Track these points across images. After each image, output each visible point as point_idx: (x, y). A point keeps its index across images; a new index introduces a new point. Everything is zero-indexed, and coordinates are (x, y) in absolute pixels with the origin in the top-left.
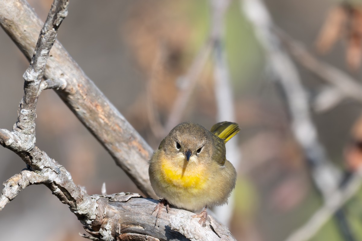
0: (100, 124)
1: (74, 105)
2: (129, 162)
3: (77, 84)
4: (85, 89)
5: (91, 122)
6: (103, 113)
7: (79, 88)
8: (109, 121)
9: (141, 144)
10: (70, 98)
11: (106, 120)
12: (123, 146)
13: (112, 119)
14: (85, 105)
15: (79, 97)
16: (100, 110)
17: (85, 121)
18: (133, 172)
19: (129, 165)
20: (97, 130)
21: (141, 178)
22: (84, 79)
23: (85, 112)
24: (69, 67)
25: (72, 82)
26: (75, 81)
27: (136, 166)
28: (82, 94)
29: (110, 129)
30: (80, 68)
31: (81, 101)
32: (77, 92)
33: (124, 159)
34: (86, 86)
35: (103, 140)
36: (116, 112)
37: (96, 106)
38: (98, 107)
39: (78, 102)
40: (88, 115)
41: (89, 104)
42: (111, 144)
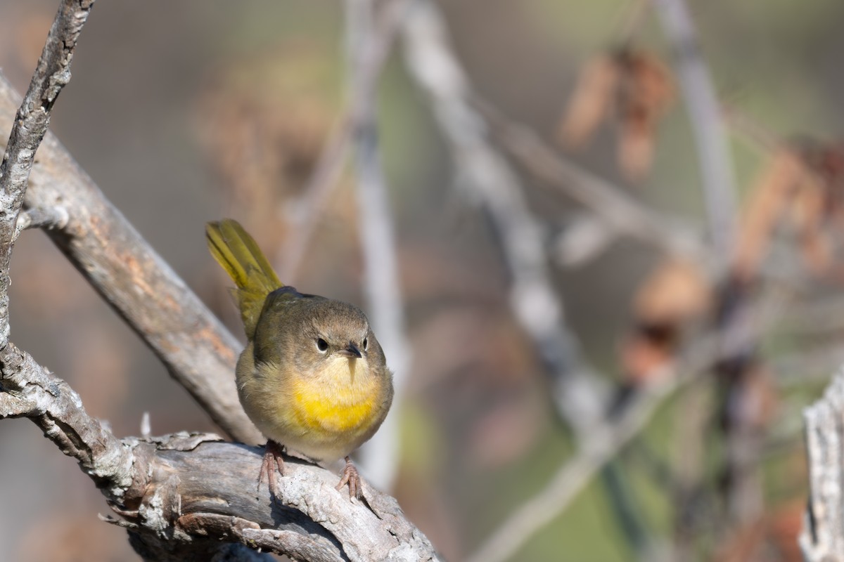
0: (135, 296)
1: (85, 260)
2: (195, 371)
3: (89, 217)
4: (104, 227)
5: (119, 293)
6: (142, 275)
7: (92, 226)
8: (155, 291)
9: (218, 335)
10: (73, 245)
11: (148, 289)
12: (182, 340)
13: (161, 286)
14: (106, 259)
15: (94, 243)
16: (135, 268)
17: (106, 291)
18: (202, 391)
19: (196, 377)
20: (130, 308)
21: (219, 402)
22: (102, 208)
23: (105, 272)
24: (72, 183)
25: (79, 213)
26: (84, 211)
27: (209, 380)
28: (99, 237)
29: (157, 306)
30: (95, 186)
31: (97, 252)
32: (90, 233)
33: (186, 365)
34: (107, 222)
35: (142, 328)
36: (167, 271)
37: (128, 260)
38: (131, 262)
39: (90, 254)
40: (111, 279)
41: (113, 257)
42: (159, 335)
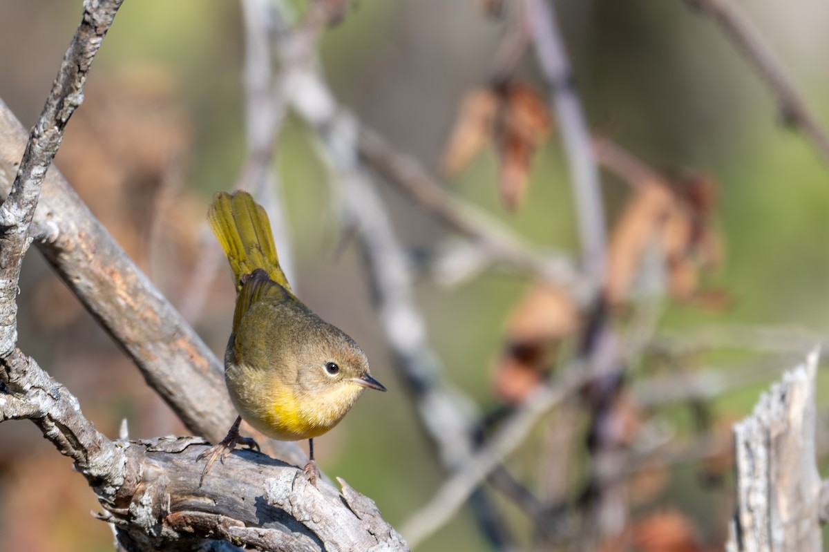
0: (118, 308)
1: (71, 272)
2: (172, 379)
3: (77, 232)
4: (91, 242)
5: (102, 303)
6: (124, 287)
7: (80, 241)
8: (136, 302)
9: (194, 345)
10: (62, 258)
11: (130, 300)
12: (160, 349)
13: (141, 298)
14: (92, 272)
15: (81, 257)
16: (118, 281)
17: (90, 302)
18: (178, 398)
19: (172, 384)
20: (112, 319)
21: (193, 409)
22: (89, 223)
23: (91, 284)
24: (62, 200)
25: (68, 228)
26: (73, 226)
27: (184, 387)
28: (86, 251)
29: (138, 317)
30: (82, 203)
31: (83, 265)
32: (77, 247)
33: (163, 374)
34: (94, 237)
35: (123, 337)
36: (147, 284)
37: (112, 273)
38: (115, 275)
39: (77, 267)
40: (96, 291)
41: (98, 270)
42: (139, 345)
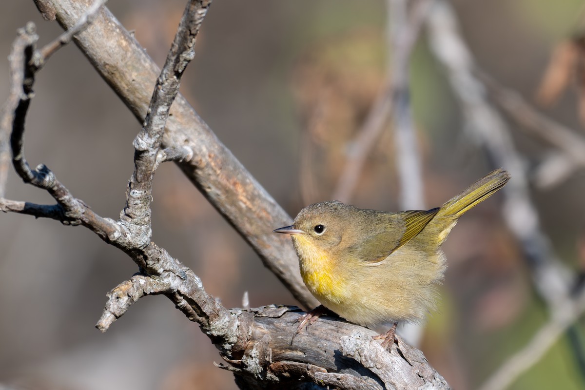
0: (240, 209)
1: (204, 184)
2: (282, 262)
3: (207, 153)
4: (218, 160)
5: (228, 207)
6: (244, 194)
7: (210, 160)
8: (254, 205)
10: (197, 174)
11: (248, 203)
12: (272, 240)
13: (258, 202)
14: (219, 183)
15: (211, 172)
16: (240, 190)
17: (219, 206)
18: (287, 276)
19: (282, 265)
20: (236, 218)
22: (216, 147)
23: (219, 192)
24: (196, 130)
25: (201, 150)
26: (204, 149)
27: (292, 268)
28: (214, 167)
29: (255, 216)
30: (211, 132)
31: (213, 178)
32: (208, 165)
33: (275, 258)
34: (220, 157)
35: (245, 231)
36: (262, 192)
37: (235, 184)
38: (237, 185)
39: (208, 179)
40: (223, 197)
41: (224, 182)
42: (257, 237)
